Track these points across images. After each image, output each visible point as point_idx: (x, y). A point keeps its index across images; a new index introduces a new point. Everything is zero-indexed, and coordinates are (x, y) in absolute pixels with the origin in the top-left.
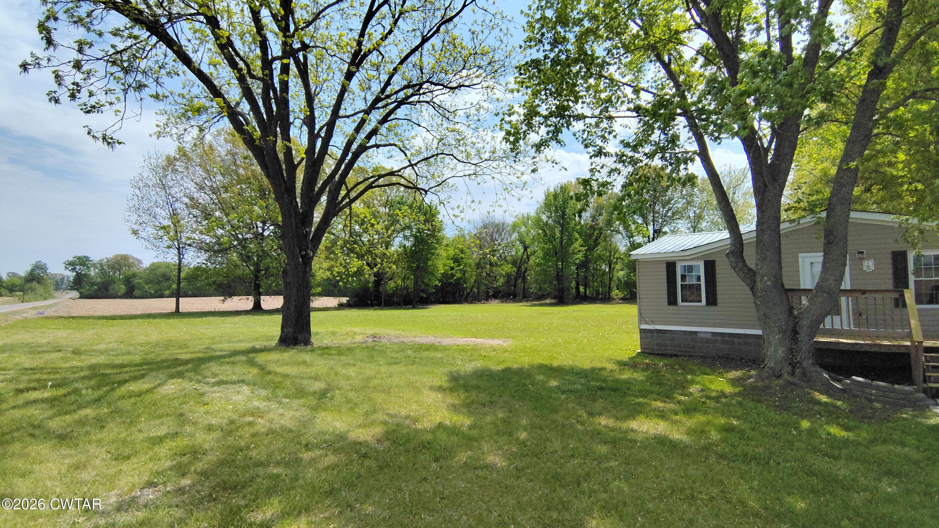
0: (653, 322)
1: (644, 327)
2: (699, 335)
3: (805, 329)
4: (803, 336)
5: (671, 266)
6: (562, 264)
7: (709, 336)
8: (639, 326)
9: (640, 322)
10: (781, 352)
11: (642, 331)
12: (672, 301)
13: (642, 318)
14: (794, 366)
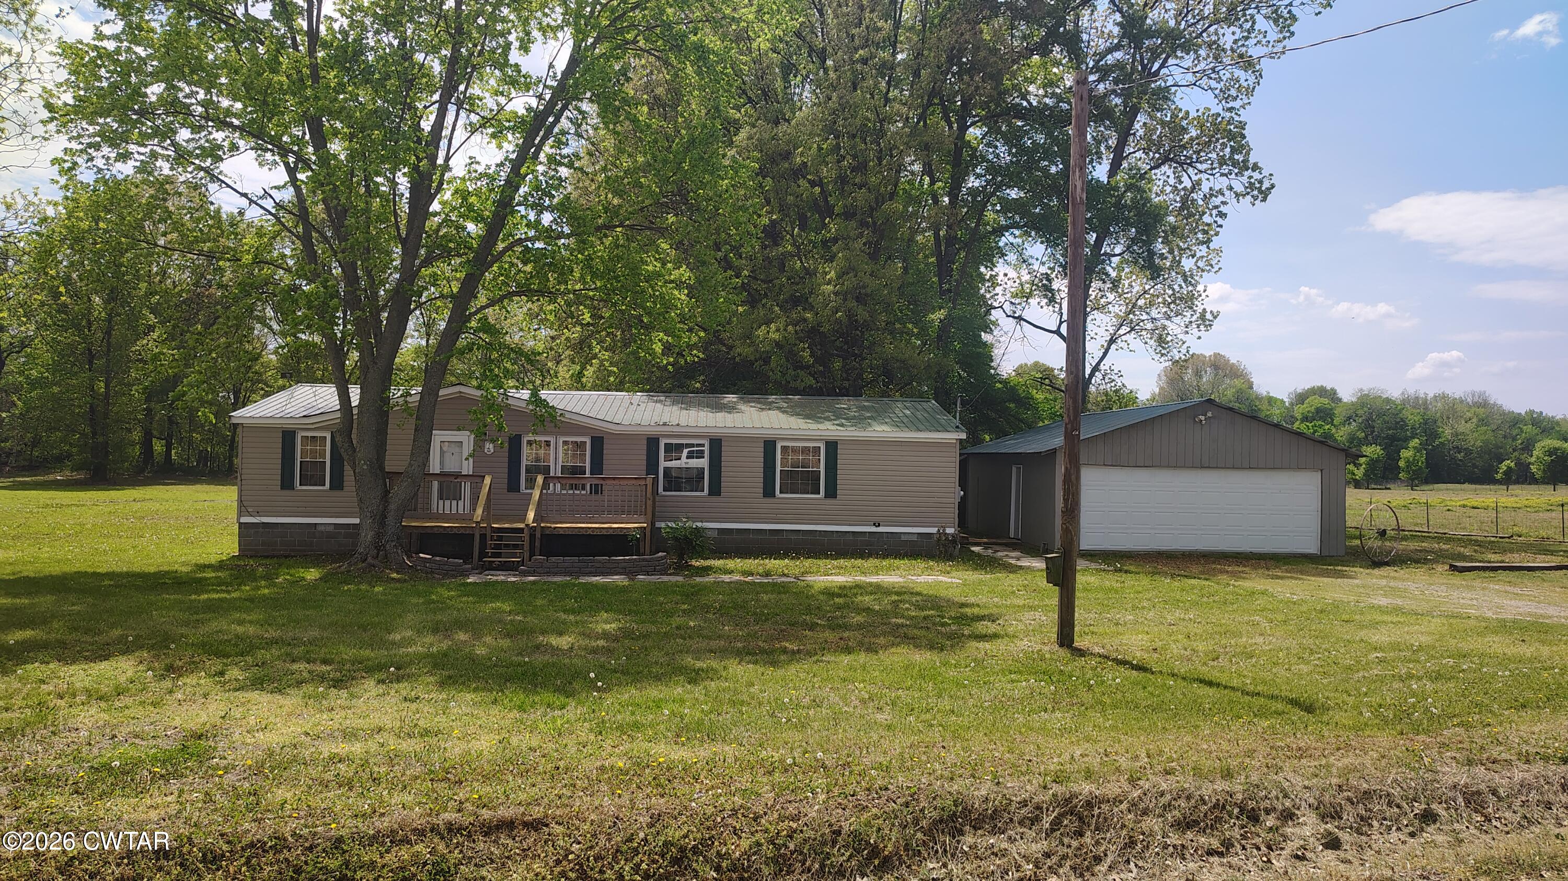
0: (258, 514)
1: (244, 520)
2: (320, 528)
3: (392, 513)
4: (390, 520)
5: (288, 436)
6: (107, 387)
7: (331, 529)
8: (238, 519)
9: (240, 515)
10: (370, 535)
11: (241, 525)
12: (287, 483)
13: (243, 508)
14: (378, 548)
